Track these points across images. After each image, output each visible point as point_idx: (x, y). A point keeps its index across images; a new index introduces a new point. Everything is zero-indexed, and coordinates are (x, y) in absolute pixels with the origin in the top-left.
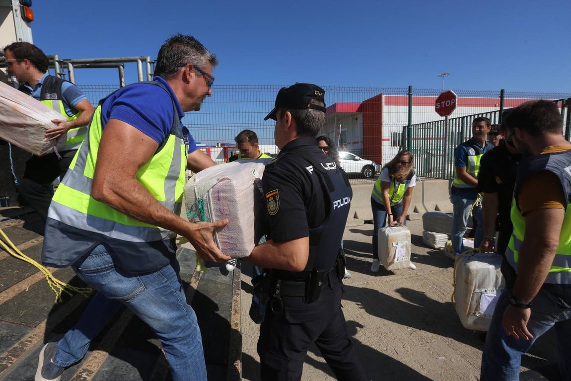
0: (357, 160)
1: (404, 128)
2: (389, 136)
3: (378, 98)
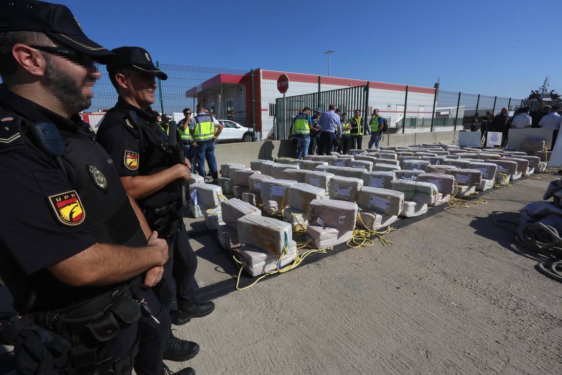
0: (239, 128)
1: (277, 100)
2: (267, 107)
3: (257, 72)
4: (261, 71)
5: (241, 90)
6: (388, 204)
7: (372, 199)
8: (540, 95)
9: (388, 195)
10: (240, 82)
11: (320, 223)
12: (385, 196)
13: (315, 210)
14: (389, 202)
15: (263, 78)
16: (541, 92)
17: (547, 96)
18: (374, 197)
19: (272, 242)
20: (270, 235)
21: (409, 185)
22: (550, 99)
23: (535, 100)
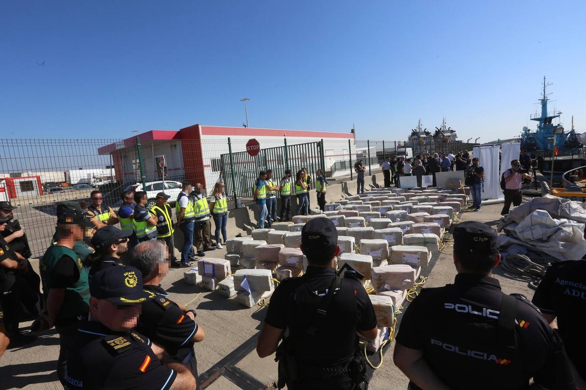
1: (222, 156)
2: (209, 162)
3: (196, 128)
4: (200, 127)
5: (175, 146)
6: (418, 259)
7: (404, 256)
8: (418, 133)
9: (418, 252)
10: (174, 138)
11: (388, 288)
12: (416, 253)
13: (381, 278)
14: (419, 257)
15: (203, 134)
16: (418, 130)
17: (422, 133)
18: (406, 254)
19: (384, 316)
20: (382, 311)
21: (419, 238)
22: (425, 136)
23: (416, 137)
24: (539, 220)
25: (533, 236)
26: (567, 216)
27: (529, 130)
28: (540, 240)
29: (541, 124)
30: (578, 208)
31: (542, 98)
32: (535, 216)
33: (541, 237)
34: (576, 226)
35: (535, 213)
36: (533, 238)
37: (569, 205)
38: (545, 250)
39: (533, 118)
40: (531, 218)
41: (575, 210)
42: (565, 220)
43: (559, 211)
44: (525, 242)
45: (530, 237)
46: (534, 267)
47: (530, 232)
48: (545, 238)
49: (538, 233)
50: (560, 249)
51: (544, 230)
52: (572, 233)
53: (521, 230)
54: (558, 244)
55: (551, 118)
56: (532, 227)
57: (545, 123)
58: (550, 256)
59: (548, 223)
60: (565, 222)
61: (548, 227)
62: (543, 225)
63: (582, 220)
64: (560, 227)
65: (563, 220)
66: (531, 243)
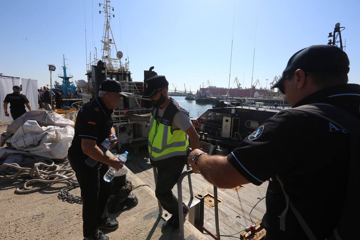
24: (29, 129)
25: (25, 143)
26: (52, 123)
27: (58, 83)
28: (33, 146)
29: (64, 80)
30: (60, 117)
31: (63, 66)
32: (27, 126)
33: (33, 143)
34: (58, 130)
35: (26, 123)
36: (25, 145)
37: (54, 115)
38: (36, 153)
39: (59, 76)
40: (23, 129)
41: (58, 119)
42: (52, 127)
43: (46, 120)
44: (19, 150)
45: (23, 145)
46: (23, 171)
47: (22, 140)
48: (36, 143)
49: (29, 140)
50: (47, 149)
51: (34, 137)
52: (56, 135)
53: (14, 141)
54: (45, 146)
55: (68, 78)
56: (25, 136)
57: (66, 80)
58: (41, 157)
59: (37, 130)
60: (50, 128)
61: (37, 133)
62: (32, 133)
63: (63, 126)
64: (47, 132)
65: (49, 127)
66: (25, 150)
